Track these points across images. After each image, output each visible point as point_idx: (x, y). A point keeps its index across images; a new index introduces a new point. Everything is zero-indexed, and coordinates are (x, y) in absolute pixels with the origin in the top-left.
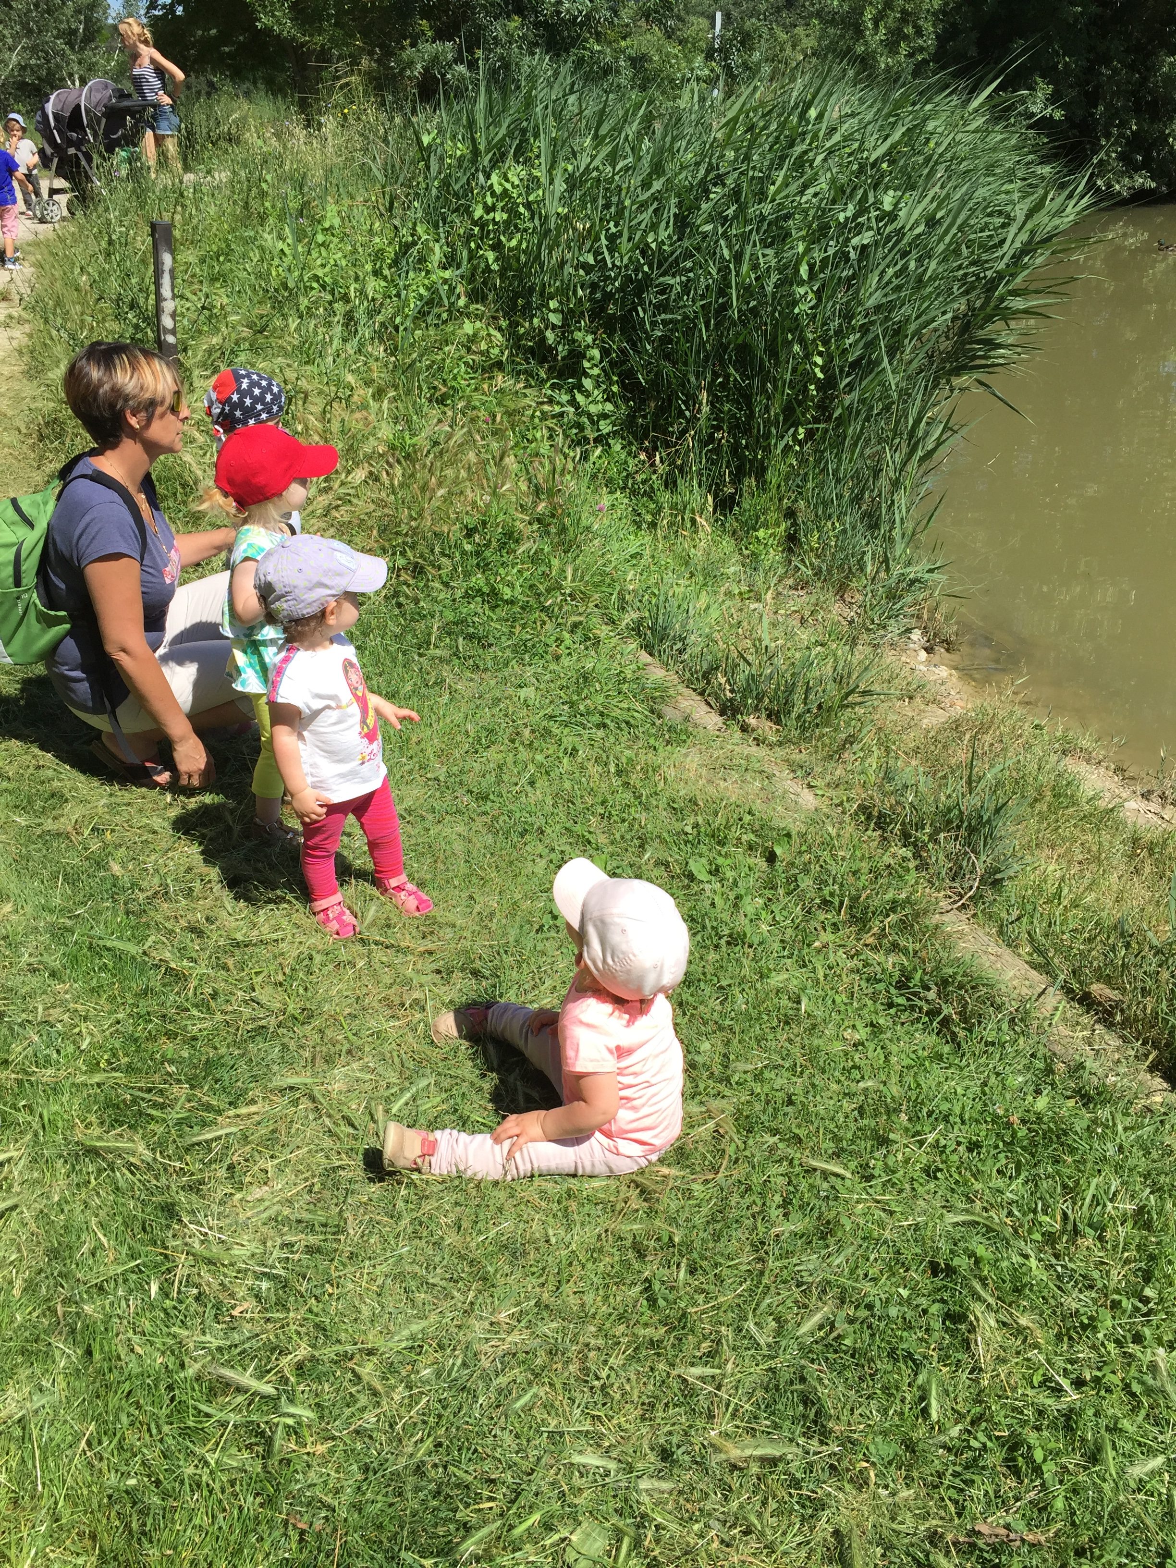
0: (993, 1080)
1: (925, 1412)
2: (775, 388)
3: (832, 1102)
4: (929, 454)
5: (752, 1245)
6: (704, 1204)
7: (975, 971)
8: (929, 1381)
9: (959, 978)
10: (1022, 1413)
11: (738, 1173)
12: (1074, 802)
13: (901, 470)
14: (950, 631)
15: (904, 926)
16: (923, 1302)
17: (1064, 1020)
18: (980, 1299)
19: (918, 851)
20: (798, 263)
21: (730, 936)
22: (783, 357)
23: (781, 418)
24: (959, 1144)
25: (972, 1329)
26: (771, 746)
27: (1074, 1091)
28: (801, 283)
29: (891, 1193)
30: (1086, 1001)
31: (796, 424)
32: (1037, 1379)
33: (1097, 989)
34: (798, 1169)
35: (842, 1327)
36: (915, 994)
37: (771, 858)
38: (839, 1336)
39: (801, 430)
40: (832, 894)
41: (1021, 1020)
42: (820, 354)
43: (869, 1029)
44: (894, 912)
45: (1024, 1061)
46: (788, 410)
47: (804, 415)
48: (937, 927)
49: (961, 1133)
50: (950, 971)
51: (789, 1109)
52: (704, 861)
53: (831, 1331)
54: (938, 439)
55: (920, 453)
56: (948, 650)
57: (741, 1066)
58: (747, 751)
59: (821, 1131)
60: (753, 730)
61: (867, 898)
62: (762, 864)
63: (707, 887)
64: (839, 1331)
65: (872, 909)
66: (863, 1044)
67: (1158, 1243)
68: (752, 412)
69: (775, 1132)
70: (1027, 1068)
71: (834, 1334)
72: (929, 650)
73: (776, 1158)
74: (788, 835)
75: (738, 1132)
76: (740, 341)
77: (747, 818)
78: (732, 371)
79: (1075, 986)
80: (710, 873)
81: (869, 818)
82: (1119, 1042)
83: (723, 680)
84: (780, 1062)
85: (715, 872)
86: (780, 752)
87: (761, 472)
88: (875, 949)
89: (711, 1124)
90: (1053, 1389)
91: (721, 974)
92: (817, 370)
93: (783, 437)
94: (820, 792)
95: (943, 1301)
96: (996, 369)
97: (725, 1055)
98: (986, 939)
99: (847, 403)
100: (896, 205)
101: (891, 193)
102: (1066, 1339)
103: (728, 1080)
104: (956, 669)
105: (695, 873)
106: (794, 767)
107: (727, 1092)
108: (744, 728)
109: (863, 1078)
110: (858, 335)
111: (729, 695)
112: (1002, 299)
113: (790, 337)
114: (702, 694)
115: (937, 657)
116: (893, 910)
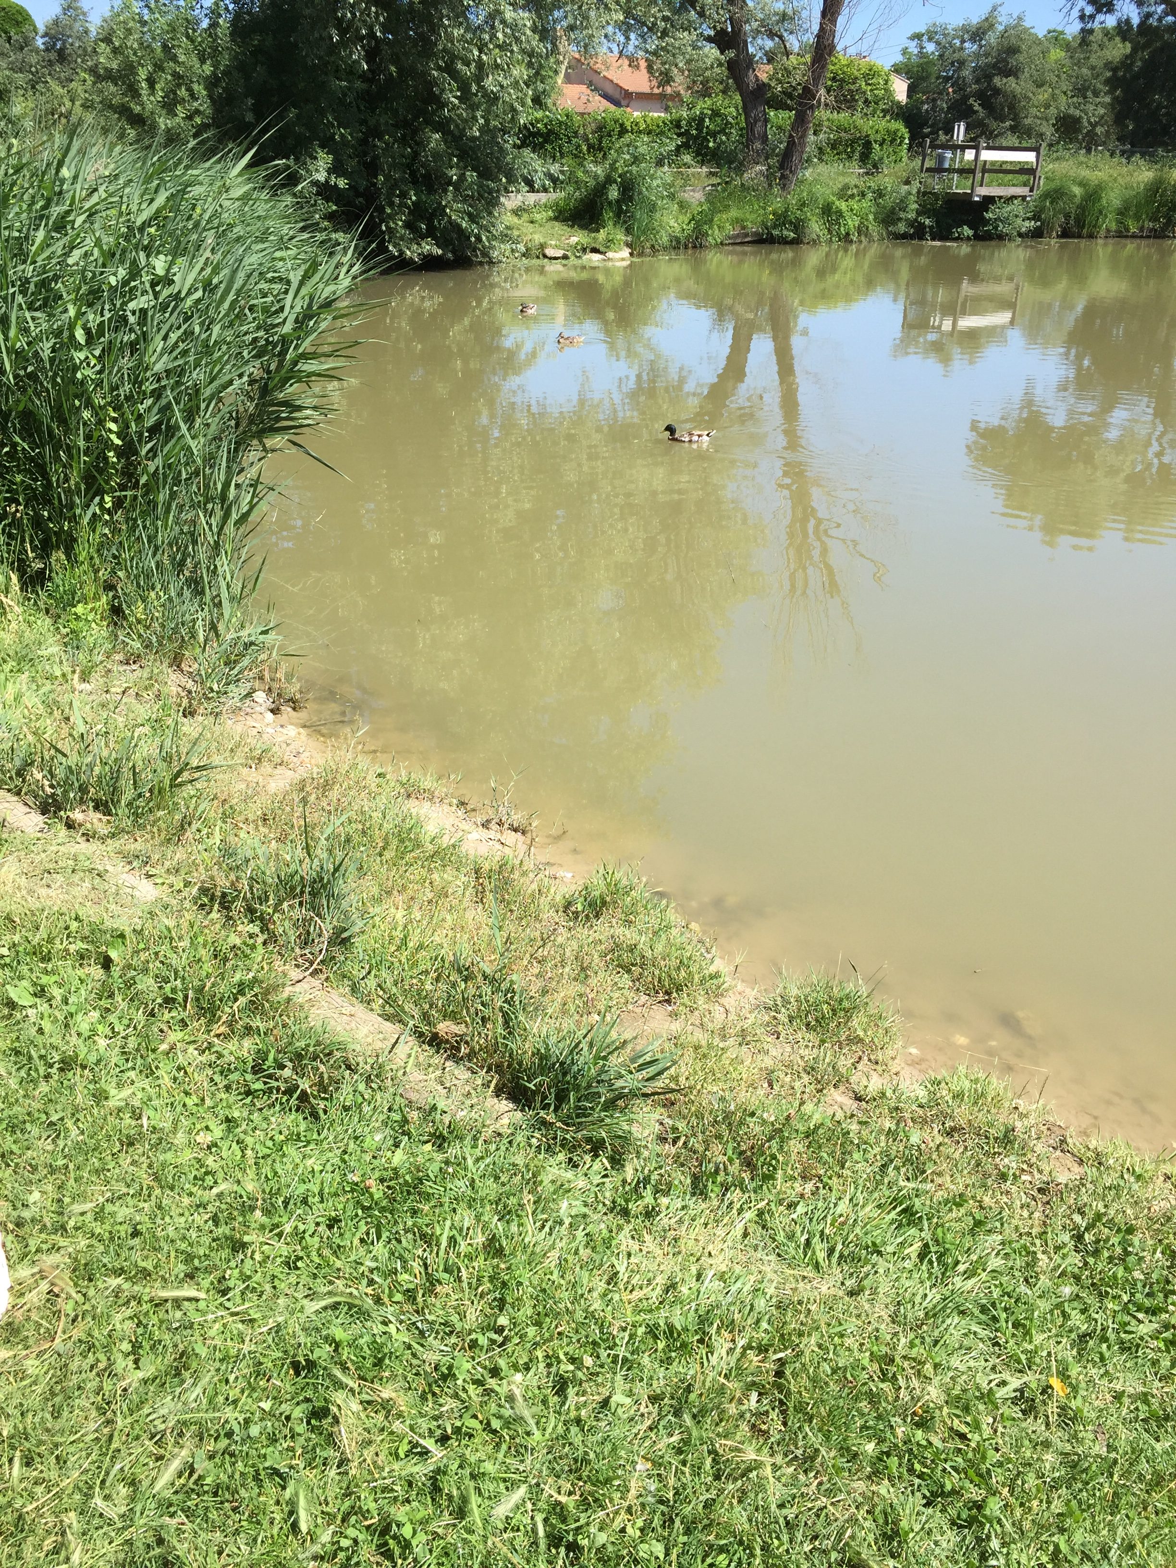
0: (352, 1146)
1: (295, 1527)
2: (70, 456)
3: (182, 1220)
4: (244, 517)
5: (99, 1408)
6: (41, 1379)
7: (327, 1039)
8: (297, 1494)
9: (311, 1049)
10: (392, 1490)
11: (77, 1333)
12: (418, 845)
13: (219, 534)
14: (293, 689)
15: (254, 1007)
16: (285, 1408)
17: (418, 1065)
18: (340, 1386)
19: (265, 924)
20: (72, 327)
21: (62, 1061)
22: (73, 423)
23: (83, 487)
24: (318, 1224)
25: (336, 1421)
26: (103, 839)
27: (430, 1134)
28: (79, 347)
29: (250, 1300)
30: (435, 1041)
31: (101, 492)
32: (404, 1448)
33: (444, 1027)
34: (148, 1306)
35: (201, 1466)
36: (270, 1076)
37: (107, 963)
38: (200, 1477)
39: (107, 499)
40: (174, 990)
41: (377, 1076)
42: (114, 420)
43: (224, 1126)
44: (244, 994)
45: (382, 1117)
46: (89, 479)
47: (107, 483)
48: (289, 1000)
49: (320, 1211)
50: (302, 1044)
51: (136, 1241)
52: (25, 983)
53: (190, 1475)
54: (251, 502)
55: (234, 516)
56: (294, 709)
57: (77, 1208)
58: (74, 848)
59: (173, 1254)
60: (80, 825)
61: (213, 985)
62: (97, 972)
63: (30, 1012)
64: (199, 1472)
65: (218, 996)
66: (216, 1145)
67: (508, 1268)
68: (50, 483)
69: (119, 1272)
70: (385, 1124)
71: (195, 1476)
72: (275, 711)
73: (120, 1302)
74: (122, 936)
75: (76, 1285)
76: (21, 408)
77: (74, 925)
78: (17, 439)
79: (425, 1029)
80: (35, 995)
81: (212, 899)
82: (468, 1074)
83: (39, 776)
84: (125, 1190)
85: (41, 992)
86: (113, 845)
87: (69, 544)
88: (226, 1037)
89: (44, 1286)
90: (420, 1454)
91: (51, 1109)
92: (113, 437)
93: (88, 506)
94: (159, 881)
95: (307, 1400)
96: (304, 430)
97: (59, 1201)
98: (339, 1000)
99: (151, 469)
100: (168, 270)
101: (162, 257)
102: (429, 1396)
103: (63, 1228)
104: (304, 726)
105: (16, 999)
106: (129, 858)
107: (62, 1242)
108: (70, 825)
109: (216, 1182)
110: (150, 401)
111: (49, 790)
112: (295, 363)
113: (77, 403)
114: (18, 794)
115: (285, 716)
116: (241, 992)
